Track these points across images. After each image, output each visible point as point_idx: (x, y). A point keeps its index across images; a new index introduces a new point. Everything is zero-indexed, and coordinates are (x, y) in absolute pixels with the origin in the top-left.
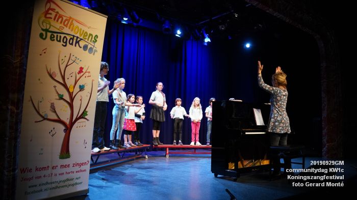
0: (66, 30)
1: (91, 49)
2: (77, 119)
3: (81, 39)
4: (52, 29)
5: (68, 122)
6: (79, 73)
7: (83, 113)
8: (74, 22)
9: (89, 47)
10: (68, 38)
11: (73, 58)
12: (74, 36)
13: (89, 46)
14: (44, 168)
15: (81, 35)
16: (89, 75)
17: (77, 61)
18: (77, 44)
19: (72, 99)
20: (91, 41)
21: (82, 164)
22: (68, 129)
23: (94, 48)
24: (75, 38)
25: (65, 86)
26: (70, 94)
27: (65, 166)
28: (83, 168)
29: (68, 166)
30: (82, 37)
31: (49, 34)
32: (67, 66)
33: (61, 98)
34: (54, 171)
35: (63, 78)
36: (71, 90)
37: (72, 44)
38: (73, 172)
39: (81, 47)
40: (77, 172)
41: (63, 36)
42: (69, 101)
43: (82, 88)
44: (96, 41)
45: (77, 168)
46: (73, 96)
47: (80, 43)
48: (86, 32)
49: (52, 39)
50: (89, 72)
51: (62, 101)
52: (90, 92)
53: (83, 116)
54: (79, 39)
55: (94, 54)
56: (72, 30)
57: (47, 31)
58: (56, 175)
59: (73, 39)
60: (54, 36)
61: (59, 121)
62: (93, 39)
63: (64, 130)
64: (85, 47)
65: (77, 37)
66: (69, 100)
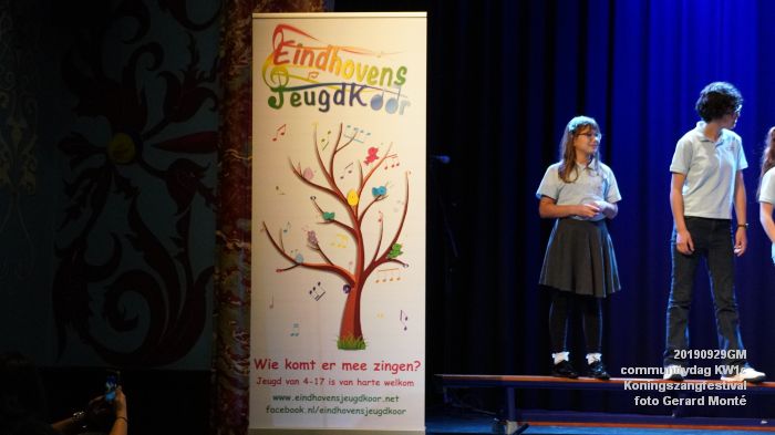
0: (324, 77)
1: (392, 101)
2: (374, 264)
3: (363, 87)
4: (292, 83)
5: (352, 270)
6: (367, 163)
7: (391, 248)
8: (341, 54)
9: (385, 100)
10: (331, 91)
11: (348, 132)
12: (344, 85)
13: (386, 97)
14: (303, 365)
15: (361, 78)
16: (396, 161)
17: (360, 137)
18: (355, 100)
19: (358, 221)
20: (389, 84)
21: (401, 367)
22: (355, 285)
23: (401, 99)
24: (348, 88)
25: (337, 194)
26: (352, 211)
27: (355, 367)
28: (403, 376)
29: (363, 366)
30: (364, 82)
31: (287, 95)
32: (335, 152)
33: (330, 220)
34: (328, 374)
35: (331, 178)
36: (352, 202)
37: (342, 103)
38: (378, 383)
39: (365, 105)
40: (387, 384)
41: (317, 91)
42: (351, 226)
43: (379, 194)
44: (403, 80)
45: (387, 375)
46: (359, 214)
47: (362, 95)
48: (375, 68)
49: (295, 103)
50: (394, 156)
51: (332, 226)
52: (403, 199)
53: (390, 255)
54: (357, 89)
55: (402, 112)
56: (338, 74)
57: (281, 89)
58: (333, 383)
59: (343, 92)
60: (300, 96)
61: (331, 268)
62: (395, 78)
63: (345, 287)
64: (376, 103)
65: (353, 85)
66: (349, 223)
